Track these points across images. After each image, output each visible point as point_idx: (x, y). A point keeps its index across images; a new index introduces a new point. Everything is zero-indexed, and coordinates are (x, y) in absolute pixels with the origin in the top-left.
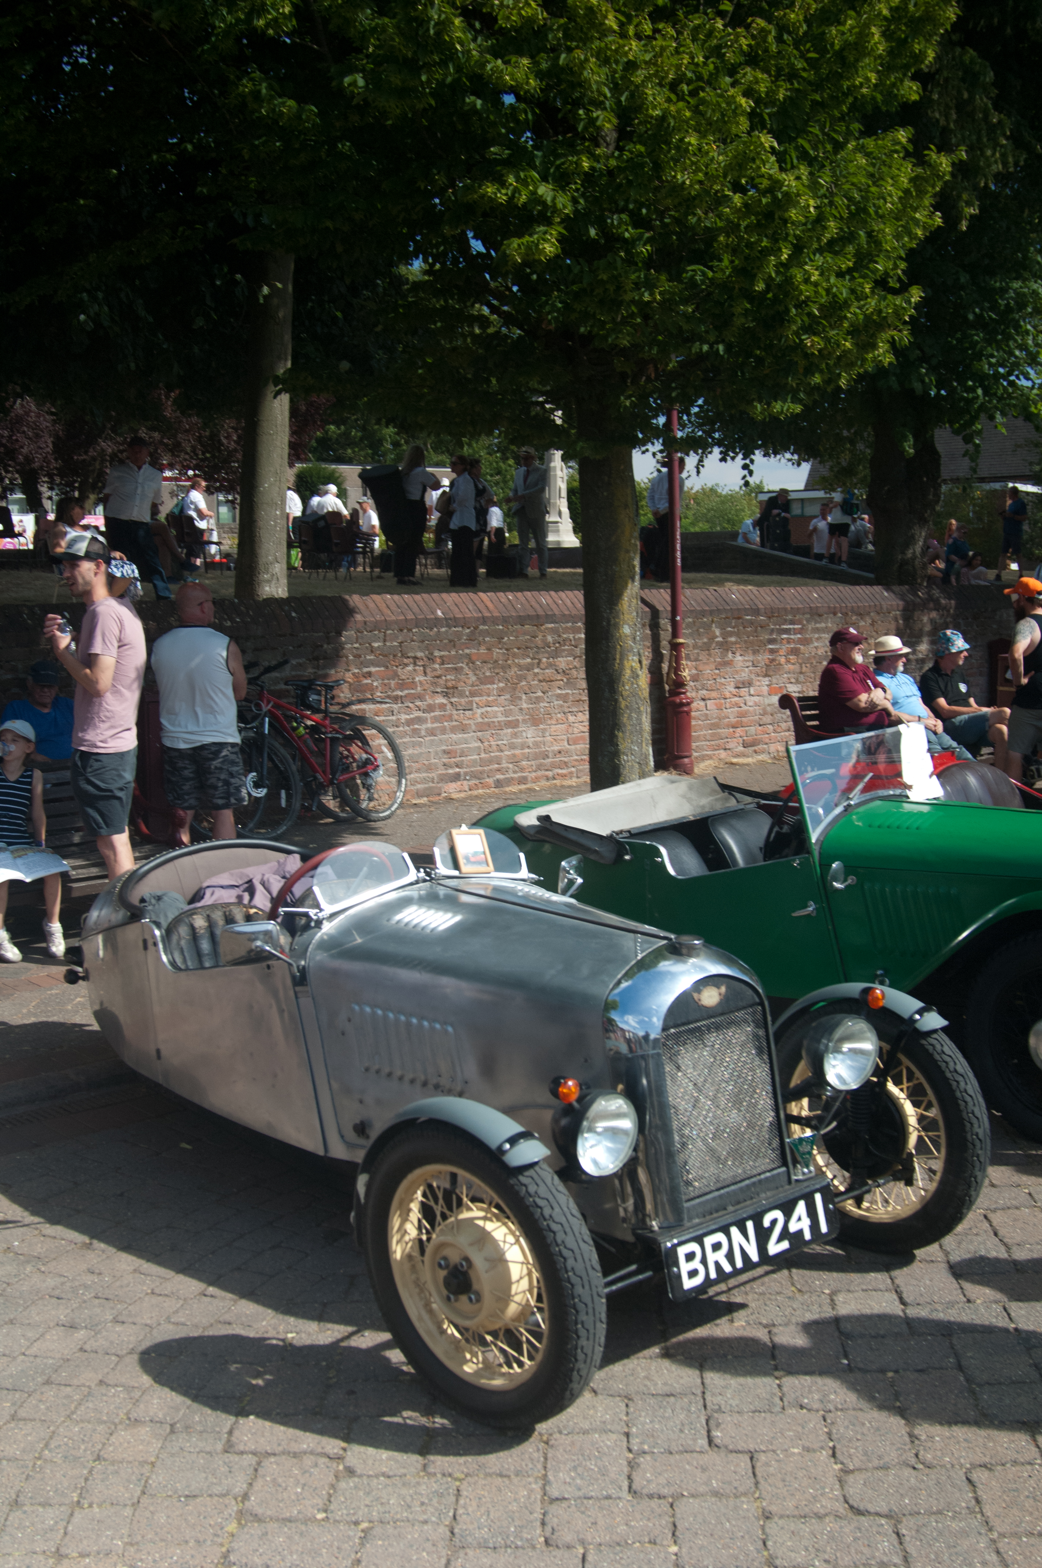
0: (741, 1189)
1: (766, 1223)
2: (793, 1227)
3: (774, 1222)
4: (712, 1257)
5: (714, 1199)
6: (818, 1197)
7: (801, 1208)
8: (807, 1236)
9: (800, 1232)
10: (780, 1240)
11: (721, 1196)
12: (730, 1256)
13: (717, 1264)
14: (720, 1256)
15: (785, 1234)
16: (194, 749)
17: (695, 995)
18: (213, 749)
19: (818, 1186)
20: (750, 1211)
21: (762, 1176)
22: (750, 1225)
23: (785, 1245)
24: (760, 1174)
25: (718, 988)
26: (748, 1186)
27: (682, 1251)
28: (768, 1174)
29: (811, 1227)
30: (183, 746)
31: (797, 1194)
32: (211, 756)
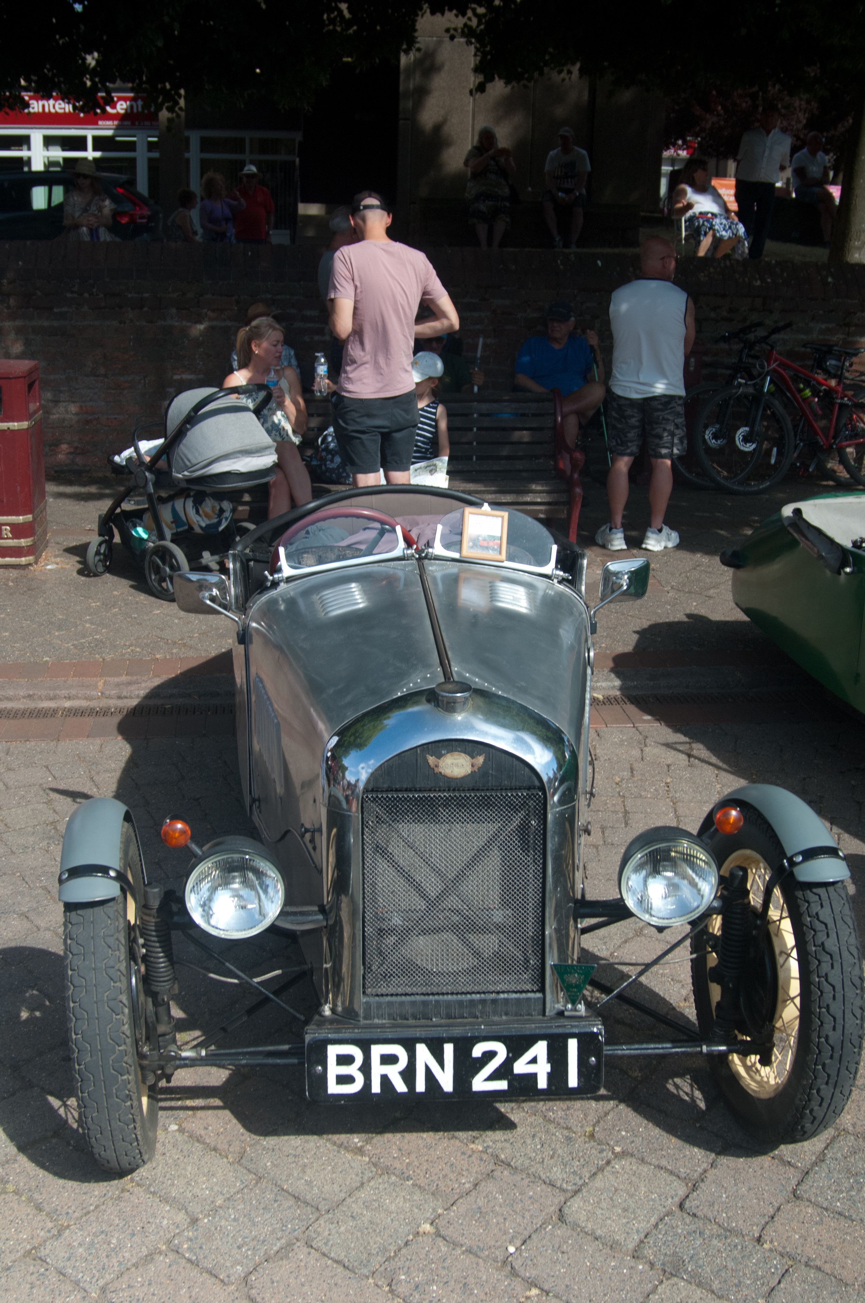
0: (461, 1003)
1: (478, 1051)
2: (521, 1067)
3: (489, 1055)
4: (377, 1070)
5: (413, 1003)
6: (573, 1045)
7: (540, 1049)
8: (542, 1083)
9: (533, 1077)
10: (493, 1077)
11: (424, 1003)
12: (409, 1075)
13: (385, 1079)
14: (394, 1073)
15: (504, 1071)
16: (645, 399)
17: (431, 760)
18: (664, 400)
19: (576, 1031)
20: (457, 1032)
21: (502, 996)
22: (449, 1049)
23: (502, 1085)
24: (498, 993)
25: (473, 757)
26: (472, 1001)
27: (333, 1051)
28: (514, 996)
29: (550, 1076)
30: (635, 396)
31: (543, 1031)
32: (660, 407)
